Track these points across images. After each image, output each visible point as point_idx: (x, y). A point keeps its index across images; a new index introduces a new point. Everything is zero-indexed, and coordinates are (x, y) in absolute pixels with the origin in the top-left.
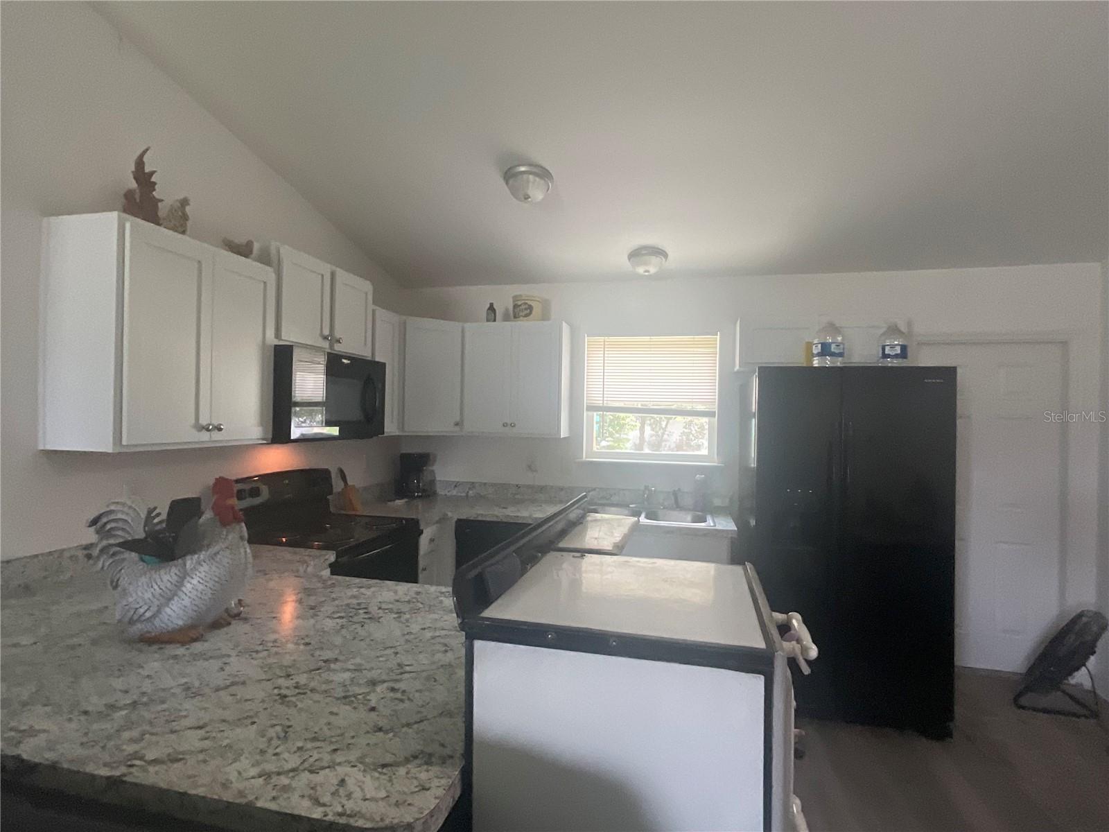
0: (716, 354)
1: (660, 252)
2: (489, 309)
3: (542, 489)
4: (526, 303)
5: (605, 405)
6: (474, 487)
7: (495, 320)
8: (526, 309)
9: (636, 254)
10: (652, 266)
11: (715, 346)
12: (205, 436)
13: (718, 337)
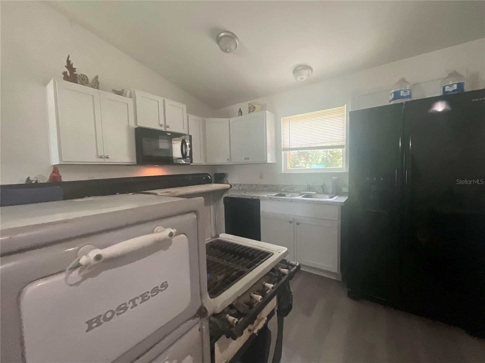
0: (345, 116)
1: (307, 67)
2: (239, 111)
3: (266, 186)
4: (252, 106)
5: (290, 148)
6: (241, 186)
7: (241, 115)
8: (252, 108)
9: (296, 70)
10: (305, 75)
11: (344, 112)
12: (102, 160)
13: (345, 107)
